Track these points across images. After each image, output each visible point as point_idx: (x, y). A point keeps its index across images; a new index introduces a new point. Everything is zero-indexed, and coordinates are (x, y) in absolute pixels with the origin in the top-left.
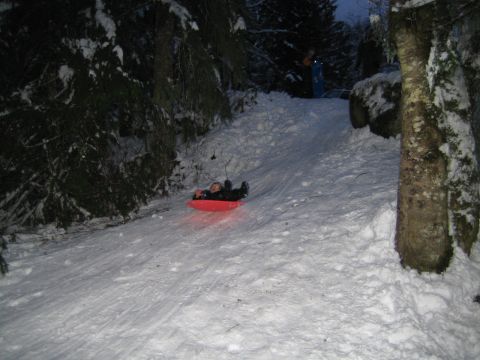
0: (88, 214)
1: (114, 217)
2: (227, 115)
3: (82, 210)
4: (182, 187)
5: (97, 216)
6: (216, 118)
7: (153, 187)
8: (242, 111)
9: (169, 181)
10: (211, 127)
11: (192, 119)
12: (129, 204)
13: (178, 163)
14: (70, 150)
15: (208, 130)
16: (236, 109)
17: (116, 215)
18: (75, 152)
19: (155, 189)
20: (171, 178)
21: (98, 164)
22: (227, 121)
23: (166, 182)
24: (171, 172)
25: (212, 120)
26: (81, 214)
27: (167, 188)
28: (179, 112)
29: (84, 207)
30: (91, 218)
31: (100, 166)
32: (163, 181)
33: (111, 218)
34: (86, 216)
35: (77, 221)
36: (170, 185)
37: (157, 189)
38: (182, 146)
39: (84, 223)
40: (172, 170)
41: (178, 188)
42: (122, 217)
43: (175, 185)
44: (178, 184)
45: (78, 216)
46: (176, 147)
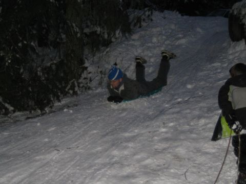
0: (12, 108)
1: (33, 112)
2: (127, 30)
3: (7, 105)
4: (89, 88)
5: (19, 110)
6: (117, 32)
7: (65, 87)
8: (140, 27)
9: (79, 84)
10: (113, 40)
11: (98, 32)
12: (45, 102)
13: (86, 68)
15: (111, 42)
16: (135, 25)
17: (35, 110)
19: (67, 90)
20: (80, 81)
21: (20, 69)
22: (127, 35)
23: (76, 84)
24: (80, 76)
25: (115, 34)
26: (6, 109)
27: (76, 89)
28: (87, 27)
29: (8, 103)
30: (14, 111)
31: (22, 71)
32: (73, 83)
33: (31, 112)
34: (10, 110)
35: (3, 114)
36: (79, 86)
37: (69, 90)
38: (89, 55)
39: (9, 116)
40: (81, 74)
41: (86, 89)
42: (39, 111)
43: (83, 86)
44: (85, 86)
45: (4, 110)
46: (84, 56)
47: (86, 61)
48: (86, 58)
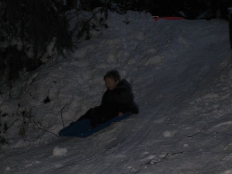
2: (66, 43)
6: (51, 47)
8: (88, 38)
10: (44, 60)
11: (19, 48)
15: (41, 63)
16: (80, 35)
22: (65, 51)
25: (45, 50)
38: (5, 85)
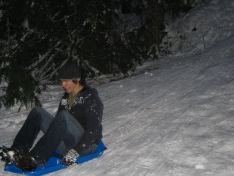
0: (97, 72)
1: (116, 75)
3: (93, 68)
4: (169, 53)
5: (104, 73)
7: (147, 52)
9: (160, 48)
10: (193, 5)
12: (128, 65)
13: (166, 33)
14: (84, 24)
15: (191, 7)
17: (118, 73)
18: (88, 25)
19: (148, 54)
20: (161, 45)
21: (105, 35)
23: (157, 48)
24: (161, 41)
26: (93, 72)
27: (157, 53)
29: (95, 67)
30: (100, 74)
31: (106, 36)
32: (154, 48)
33: (114, 75)
34: (96, 73)
35: (89, 77)
36: (159, 51)
37: (150, 54)
38: (170, 20)
39: (95, 78)
40: (162, 39)
41: (166, 53)
42: (122, 74)
43: (163, 51)
44: (166, 50)
45: (90, 73)
46: (165, 22)
47: (166, 26)
48: (167, 24)
